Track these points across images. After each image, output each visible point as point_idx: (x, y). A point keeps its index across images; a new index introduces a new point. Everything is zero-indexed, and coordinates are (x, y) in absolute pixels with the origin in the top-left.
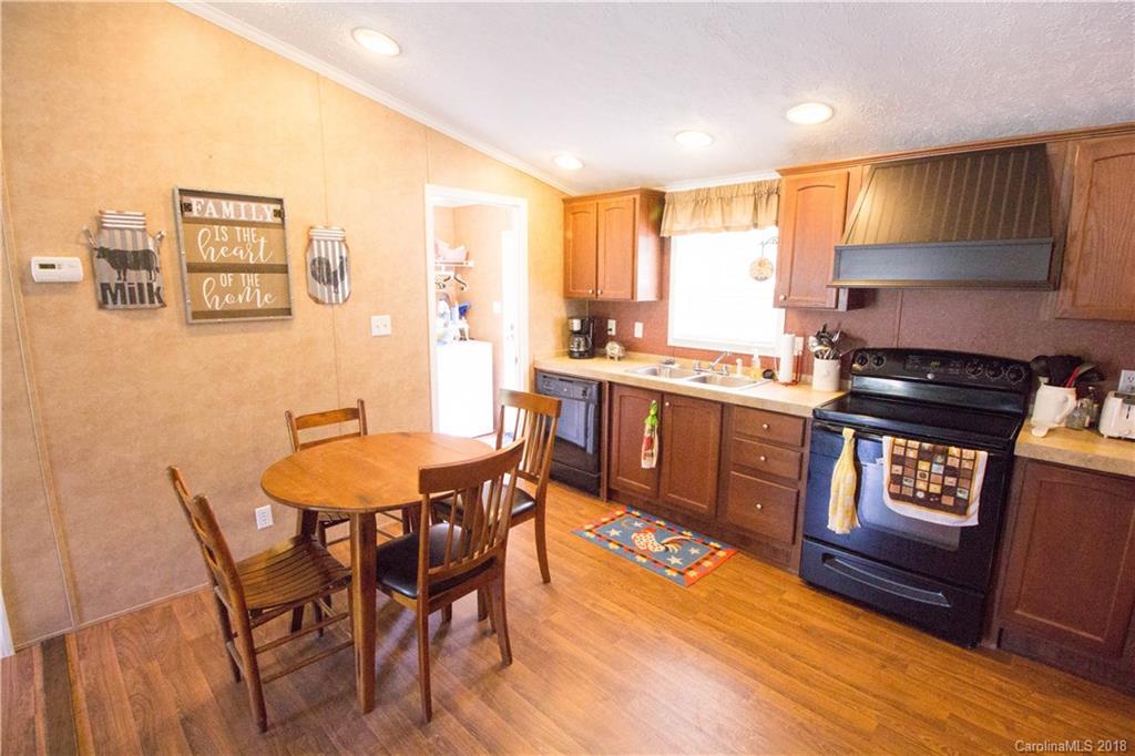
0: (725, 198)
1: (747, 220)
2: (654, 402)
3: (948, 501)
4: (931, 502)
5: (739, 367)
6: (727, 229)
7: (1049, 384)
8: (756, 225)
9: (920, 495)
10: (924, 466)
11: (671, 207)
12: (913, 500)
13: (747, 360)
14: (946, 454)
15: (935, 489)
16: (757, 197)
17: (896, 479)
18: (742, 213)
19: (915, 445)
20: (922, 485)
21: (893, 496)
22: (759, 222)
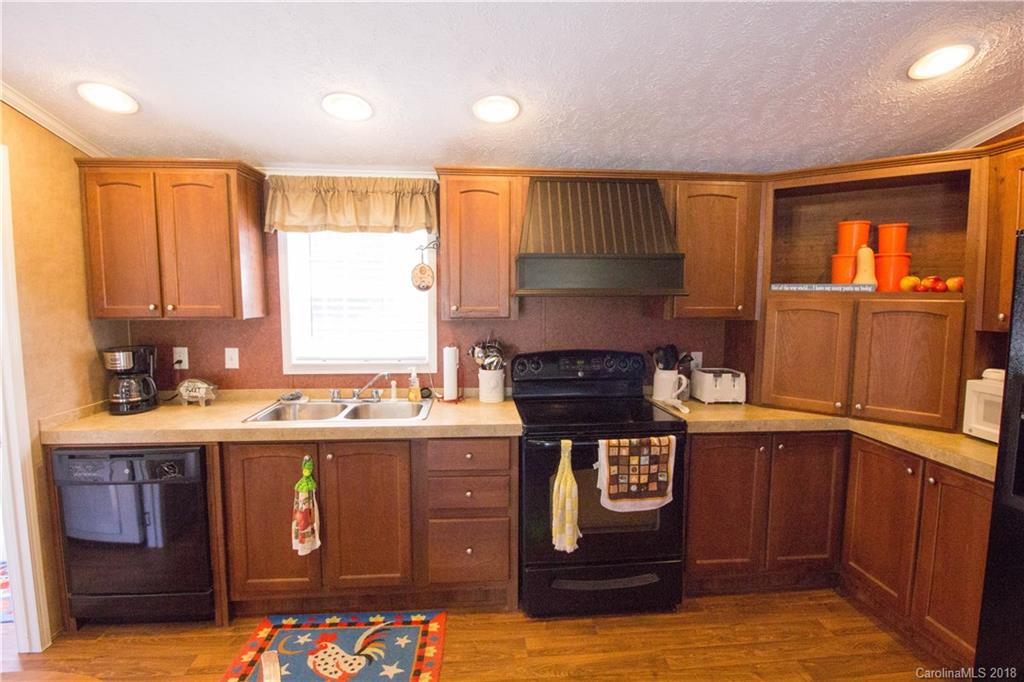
0: (360, 193)
1: (389, 220)
2: (307, 458)
3: (653, 487)
4: (642, 493)
5: (394, 390)
6: (363, 229)
7: (665, 369)
8: (396, 228)
9: (634, 488)
10: (634, 461)
11: (279, 195)
12: (629, 495)
13: (402, 380)
14: (649, 445)
15: (644, 479)
16: (399, 196)
17: (614, 480)
18: (381, 211)
19: (625, 441)
20: (634, 479)
21: (613, 497)
22: (401, 225)
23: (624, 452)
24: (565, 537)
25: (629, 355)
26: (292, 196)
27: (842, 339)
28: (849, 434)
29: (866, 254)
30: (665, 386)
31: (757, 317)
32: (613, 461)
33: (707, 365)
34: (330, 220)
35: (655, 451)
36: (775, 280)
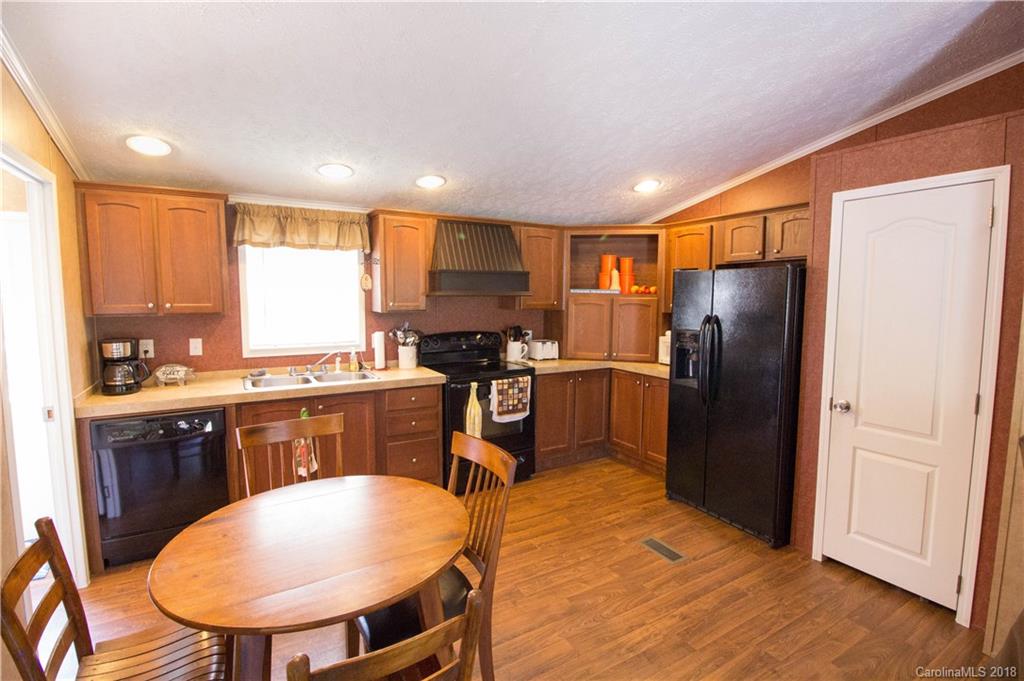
0: (312, 220)
1: (333, 242)
2: (304, 409)
3: (521, 407)
4: (515, 410)
5: (338, 365)
6: (312, 246)
7: (515, 340)
8: (337, 246)
9: (511, 408)
10: (511, 391)
11: (247, 219)
12: (508, 412)
13: (346, 357)
14: (518, 382)
15: (516, 402)
16: (341, 224)
17: (500, 404)
18: (327, 235)
19: (505, 381)
20: (511, 402)
21: (500, 414)
22: (341, 244)
23: (506, 387)
25: (492, 334)
26: (257, 220)
27: (606, 319)
28: (611, 369)
29: (615, 273)
30: (514, 352)
31: (564, 308)
32: (500, 392)
33: (535, 338)
34: (288, 239)
35: (521, 385)
36: (572, 287)
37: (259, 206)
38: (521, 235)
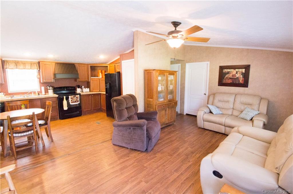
0: (24, 63)
1: (30, 68)
3: (77, 101)
4: (75, 102)
5: (33, 94)
6: (24, 69)
7: (78, 88)
8: (31, 69)
10: (74, 98)
12: (74, 102)
13: (35, 92)
14: (76, 96)
15: (76, 100)
16: (31, 64)
17: (72, 101)
18: (28, 66)
19: (73, 96)
20: (74, 100)
21: (72, 103)
22: (32, 68)
23: (73, 97)
24: (65, 108)
25: (73, 87)
26: (10, 63)
27: (98, 83)
28: (100, 93)
29: (100, 74)
30: (79, 91)
31: (90, 81)
32: (71, 98)
33: (85, 87)
34: (18, 67)
35: (77, 97)
36: (91, 77)
37: (10, 61)
38: (77, 66)
